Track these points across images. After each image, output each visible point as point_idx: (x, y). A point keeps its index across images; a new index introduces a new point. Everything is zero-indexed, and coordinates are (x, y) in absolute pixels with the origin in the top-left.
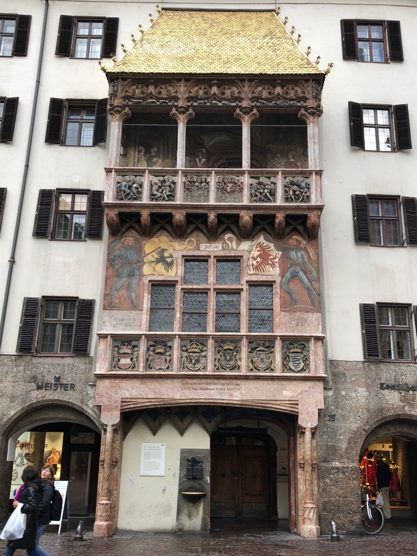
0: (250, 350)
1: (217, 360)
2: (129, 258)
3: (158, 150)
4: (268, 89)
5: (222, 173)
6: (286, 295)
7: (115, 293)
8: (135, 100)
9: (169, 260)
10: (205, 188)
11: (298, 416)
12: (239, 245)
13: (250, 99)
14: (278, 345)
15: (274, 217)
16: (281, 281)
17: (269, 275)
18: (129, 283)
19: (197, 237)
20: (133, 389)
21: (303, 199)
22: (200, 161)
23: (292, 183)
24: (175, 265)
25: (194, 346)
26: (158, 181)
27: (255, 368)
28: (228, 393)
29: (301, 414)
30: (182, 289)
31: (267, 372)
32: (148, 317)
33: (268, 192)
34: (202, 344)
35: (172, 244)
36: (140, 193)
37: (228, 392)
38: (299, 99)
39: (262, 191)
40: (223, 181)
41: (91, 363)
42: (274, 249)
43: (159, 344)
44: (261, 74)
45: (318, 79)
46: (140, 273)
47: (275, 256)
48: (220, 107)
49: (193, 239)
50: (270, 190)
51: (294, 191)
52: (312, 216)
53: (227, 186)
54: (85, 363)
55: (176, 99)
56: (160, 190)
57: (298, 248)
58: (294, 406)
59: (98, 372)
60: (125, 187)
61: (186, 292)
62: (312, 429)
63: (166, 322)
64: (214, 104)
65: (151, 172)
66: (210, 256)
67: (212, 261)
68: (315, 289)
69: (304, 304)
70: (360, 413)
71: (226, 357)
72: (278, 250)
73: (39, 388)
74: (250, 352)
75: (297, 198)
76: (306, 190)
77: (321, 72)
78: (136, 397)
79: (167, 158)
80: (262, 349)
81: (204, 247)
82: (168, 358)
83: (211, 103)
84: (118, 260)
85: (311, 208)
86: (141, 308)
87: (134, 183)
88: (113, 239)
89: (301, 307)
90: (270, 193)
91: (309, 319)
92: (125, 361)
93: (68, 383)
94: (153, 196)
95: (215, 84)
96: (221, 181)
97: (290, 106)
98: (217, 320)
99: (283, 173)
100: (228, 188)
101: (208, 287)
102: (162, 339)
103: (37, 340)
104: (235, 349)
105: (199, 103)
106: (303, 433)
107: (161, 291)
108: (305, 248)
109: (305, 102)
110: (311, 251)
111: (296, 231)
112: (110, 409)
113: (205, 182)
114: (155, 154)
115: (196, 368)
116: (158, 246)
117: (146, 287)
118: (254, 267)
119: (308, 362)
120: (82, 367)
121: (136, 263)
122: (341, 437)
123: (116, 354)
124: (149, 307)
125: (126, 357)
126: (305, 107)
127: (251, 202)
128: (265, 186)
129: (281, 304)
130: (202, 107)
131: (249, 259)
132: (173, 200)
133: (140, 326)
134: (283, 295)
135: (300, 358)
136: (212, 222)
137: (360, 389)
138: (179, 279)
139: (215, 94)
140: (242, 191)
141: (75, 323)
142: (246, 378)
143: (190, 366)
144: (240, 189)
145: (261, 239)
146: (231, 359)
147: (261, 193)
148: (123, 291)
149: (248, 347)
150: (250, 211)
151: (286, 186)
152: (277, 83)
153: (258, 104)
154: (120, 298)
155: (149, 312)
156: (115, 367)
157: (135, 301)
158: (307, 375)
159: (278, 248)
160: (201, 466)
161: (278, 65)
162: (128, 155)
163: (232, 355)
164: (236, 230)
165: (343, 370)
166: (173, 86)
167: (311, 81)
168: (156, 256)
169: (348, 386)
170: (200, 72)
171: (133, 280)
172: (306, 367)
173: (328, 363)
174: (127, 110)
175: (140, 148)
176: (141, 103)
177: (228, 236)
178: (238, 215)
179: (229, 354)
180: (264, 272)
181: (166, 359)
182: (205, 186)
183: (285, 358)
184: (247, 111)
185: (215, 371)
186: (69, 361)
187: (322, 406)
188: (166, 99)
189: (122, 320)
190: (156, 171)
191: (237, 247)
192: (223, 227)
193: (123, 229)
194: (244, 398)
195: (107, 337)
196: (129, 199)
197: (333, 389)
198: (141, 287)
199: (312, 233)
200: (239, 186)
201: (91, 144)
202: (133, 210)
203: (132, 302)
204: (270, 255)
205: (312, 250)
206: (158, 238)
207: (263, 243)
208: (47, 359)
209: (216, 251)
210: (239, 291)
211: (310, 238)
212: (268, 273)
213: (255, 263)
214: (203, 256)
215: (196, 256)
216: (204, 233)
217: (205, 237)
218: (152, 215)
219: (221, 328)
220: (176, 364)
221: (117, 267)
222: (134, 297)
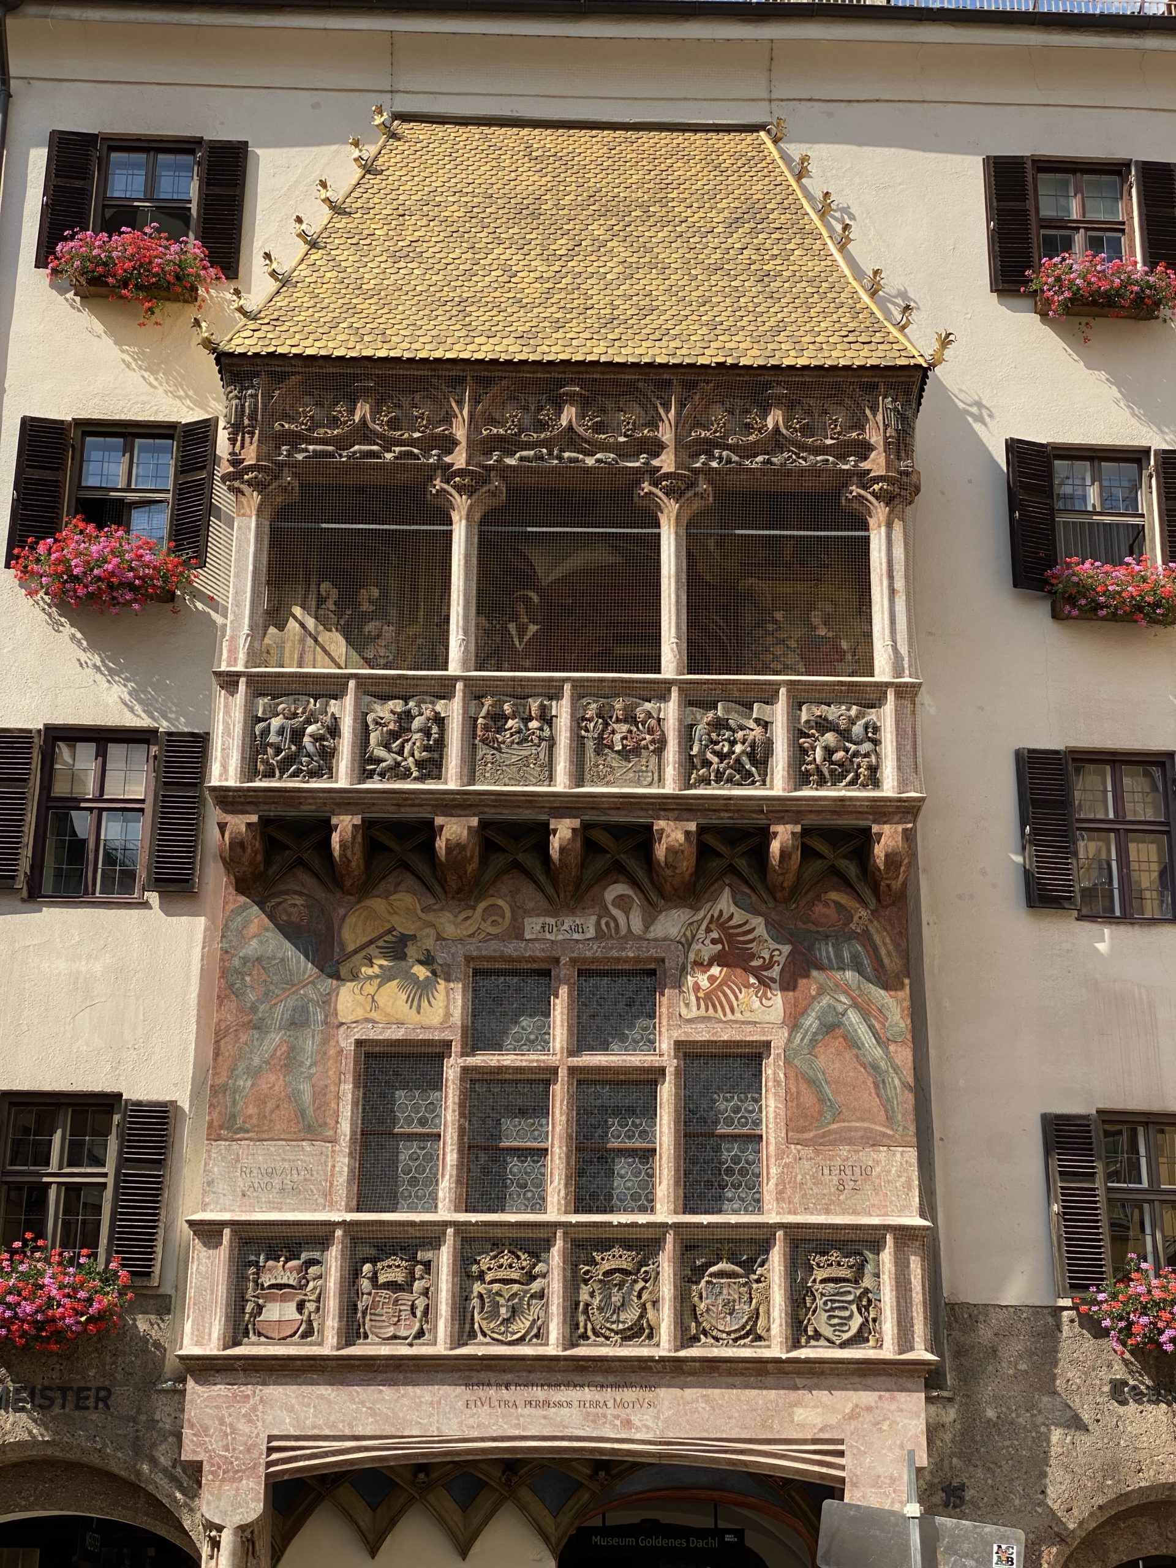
0: (685, 1273)
2: (293, 962)
4: (744, 412)
5: (597, 687)
6: (803, 1087)
7: (244, 1083)
8: (311, 448)
9: (422, 971)
10: (539, 737)
11: (842, 1491)
12: (652, 922)
14: (778, 1252)
15: (765, 834)
16: (790, 1040)
17: (749, 1023)
18: (292, 1048)
19: (513, 894)
20: (308, 1406)
22: (522, 630)
24: (441, 987)
28: (617, 1417)
29: (854, 1485)
30: (465, 1070)
31: (744, 1346)
32: (355, 1164)
33: (743, 752)
34: (532, 1254)
35: (430, 917)
36: (328, 755)
37: (616, 1412)
38: (843, 451)
39: (726, 750)
41: (165, 1317)
42: (766, 936)
43: (392, 1253)
44: (721, 365)
45: (906, 384)
46: (326, 1016)
47: (767, 957)
48: (588, 470)
49: (501, 903)
50: (753, 745)
52: (887, 832)
53: (613, 732)
55: (447, 443)
56: (395, 745)
57: (842, 934)
58: (829, 1459)
59: (190, 1348)
60: (281, 733)
63: (414, 1182)
64: (571, 460)
65: (363, 685)
66: (556, 960)
67: (562, 973)
68: (896, 1068)
69: (863, 1120)
72: (776, 940)
74: (690, 1281)
77: (912, 362)
78: (316, 1432)
79: (414, 620)
81: (538, 928)
82: (421, 1303)
83: (560, 458)
84: (255, 972)
85: (880, 808)
86: (330, 1133)
87: (309, 721)
88: (240, 902)
89: (850, 1129)
91: (878, 1170)
93: (89, 1385)
95: (572, 395)
97: (815, 471)
98: (579, 1173)
99: (793, 689)
100: (618, 737)
101: (550, 1062)
102: (403, 1240)
104: (639, 1270)
105: (521, 459)
107: (400, 1075)
108: (866, 931)
109: (863, 459)
110: (885, 944)
111: (834, 876)
112: (233, 1474)
114: (372, 608)
115: (514, 1333)
116: (388, 926)
117: (348, 1065)
118: (701, 994)
121: (312, 982)
124: (358, 1130)
125: (284, 1299)
126: (860, 475)
128: (735, 732)
129: (788, 1120)
130: (529, 471)
131: (684, 968)
133: (327, 1194)
134: (794, 1089)
136: (562, 851)
137: (1045, 1399)
138: (455, 1038)
139: (571, 428)
141: (110, 1181)
142: (673, 1368)
144: (653, 742)
145: (725, 904)
148: (272, 1078)
149: (681, 1264)
150: (685, 816)
152: (770, 397)
153: (713, 463)
154: (261, 1101)
155: (356, 1147)
156: (245, 1331)
157: (310, 1112)
158: (870, 1354)
159: (778, 932)
164: (640, 874)
165: (990, 1335)
167: (882, 388)
168: (380, 958)
169: (1004, 1388)
170: (523, 357)
171: (304, 1041)
173: (943, 1313)
174: (286, 478)
176: (331, 455)
177: (617, 889)
178: (647, 828)
179: (620, 1286)
180: (733, 1011)
181: (412, 1305)
182: (541, 729)
183: (801, 1298)
184: (675, 486)
185: (572, 1346)
187: (921, 1459)
188: (413, 443)
189: (270, 1175)
190: (380, 681)
191: (647, 927)
192: (601, 862)
193: (274, 871)
194: (671, 1434)
195: (221, 1231)
196: (295, 775)
197: (958, 1399)
198: (330, 1064)
199: (888, 886)
202: (307, 810)
203: (302, 1113)
204: (753, 956)
205: (888, 940)
206: (387, 898)
207: (731, 917)
209: (577, 941)
210: (652, 1077)
211: (879, 900)
212: (747, 1014)
213: (704, 983)
214: (533, 959)
215: (511, 960)
216: (536, 882)
217: (539, 896)
218: (368, 826)
219: (594, 1196)
220: (447, 1322)
221: (252, 996)
222: (307, 1097)
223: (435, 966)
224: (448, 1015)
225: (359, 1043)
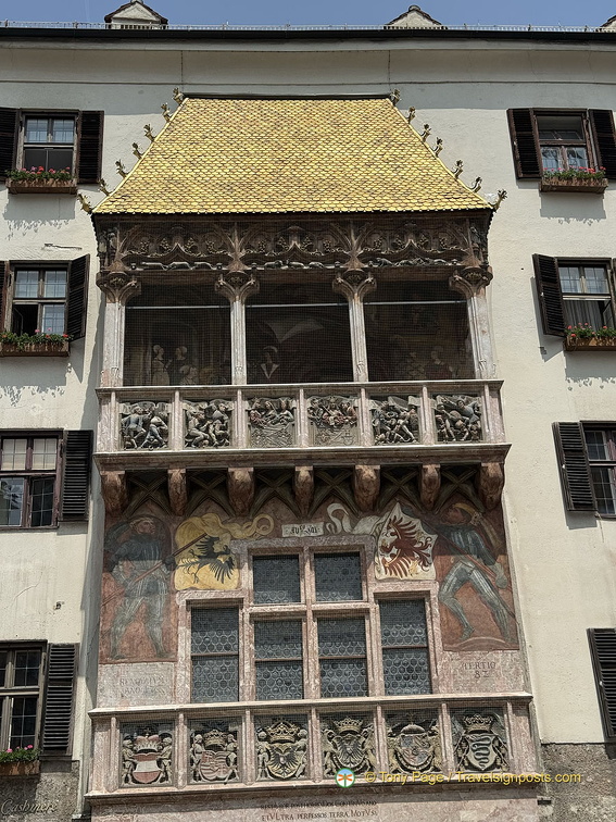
0: (390, 731)
1: (328, 754)
2: (147, 557)
3: (190, 351)
4: (392, 238)
5: (319, 390)
7: (121, 629)
8: (148, 264)
9: (223, 559)
10: (287, 420)
12: (356, 525)
13: (360, 257)
14: (444, 716)
15: (419, 469)
16: (441, 590)
17: (416, 581)
18: (149, 607)
19: (275, 512)
21: (470, 434)
22: (269, 368)
24: (235, 567)
25: (282, 728)
27: (402, 766)
30: (251, 615)
32: (188, 674)
33: (404, 424)
34: (297, 724)
35: (227, 527)
36: (164, 434)
37: (353, 818)
38: (449, 255)
39: (393, 423)
40: (321, 407)
41: (75, 774)
42: (422, 530)
43: (213, 726)
44: (377, 212)
45: (480, 219)
46: (168, 587)
47: (424, 542)
48: (306, 272)
49: (268, 517)
50: (409, 420)
51: (453, 422)
52: (489, 466)
54: (64, 776)
55: (227, 261)
56: (203, 428)
57: (466, 528)
59: (93, 792)
60: (137, 422)
61: (260, 621)
63: (223, 684)
64: (296, 266)
65: (183, 397)
66: (301, 549)
67: (305, 556)
68: (504, 605)
69: (487, 635)
71: (345, 747)
72: (428, 532)
74: (392, 736)
76: (475, 417)
77: (484, 206)
80: (415, 727)
81: (290, 530)
82: (232, 757)
83: (289, 265)
84: (125, 564)
85: (485, 452)
86: (173, 656)
87: (153, 416)
89: (480, 641)
90: (409, 426)
91: (498, 664)
92: (147, 767)
94: (190, 439)
95: (294, 231)
96: (316, 406)
97: (434, 268)
98: (322, 674)
99: (431, 388)
100: (331, 418)
101: (302, 607)
104: (361, 731)
105: (268, 266)
107: (210, 620)
108: (480, 525)
109: (460, 260)
110: (490, 532)
111: (459, 495)
113: (287, 409)
115: (288, 773)
116: (202, 533)
117: (182, 616)
118: (387, 565)
119: (503, 751)
120: (58, 782)
121: (159, 568)
124: (189, 654)
125: (149, 759)
126: (460, 269)
127: (375, 444)
128: (399, 413)
129: (443, 637)
130: (272, 273)
131: (376, 550)
132: (227, 445)
133: (173, 693)
134: (445, 619)
135: (488, 742)
136: (303, 484)
137: (604, 798)
138: (244, 596)
139: (295, 249)
140: (356, 424)
141: (41, 693)
142: (387, 791)
143: (274, 769)
144: (352, 419)
145: (397, 512)
146: (355, 752)
147: (392, 427)
148: (137, 625)
149: (388, 726)
150: (373, 461)
151: (436, 412)
152: (406, 228)
153: (376, 266)
155: (189, 665)
156: (127, 780)
157: (161, 644)
159: (428, 527)
161: (407, 194)
163: (356, 745)
164: (347, 497)
165: (568, 761)
166: (216, 236)
167: (468, 222)
168: (199, 552)
169: (581, 793)
170: (266, 211)
171: (156, 602)
172: (502, 761)
173: (540, 750)
174: (133, 281)
175: (155, 347)
176: (159, 267)
177: (336, 506)
178: (351, 469)
179: (350, 741)
180: (406, 574)
181: (227, 758)
182: (287, 415)
183: (461, 744)
184: (355, 278)
185: (325, 778)
188: (205, 260)
189: (138, 683)
190: (192, 392)
191: (353, 527)
192: (324, 491)
195: (110, 719)
196: (145, 446)
197: (553, 801)
198: (172, 615)
199: (491, 498)
200: (350, 414)
202: (154, 466)
203: (156, 645)
204: (415, 542)
205: (493, 530)
206: (201, 517)
207: (401, 520)
209: (313, 537)
210: (362, 615)
211: (486, 507)
212: (415, 575)
213: (388, 559)
214: (288, 549)
215: (275, 550)
216: (287, 504)
217: (290, 512)
218: (188, 475)
219: (331, 688)
220: (249, 766)
221: (124, 578)
222: (158, 636)
223: (231, 555)
225: (188, 602)
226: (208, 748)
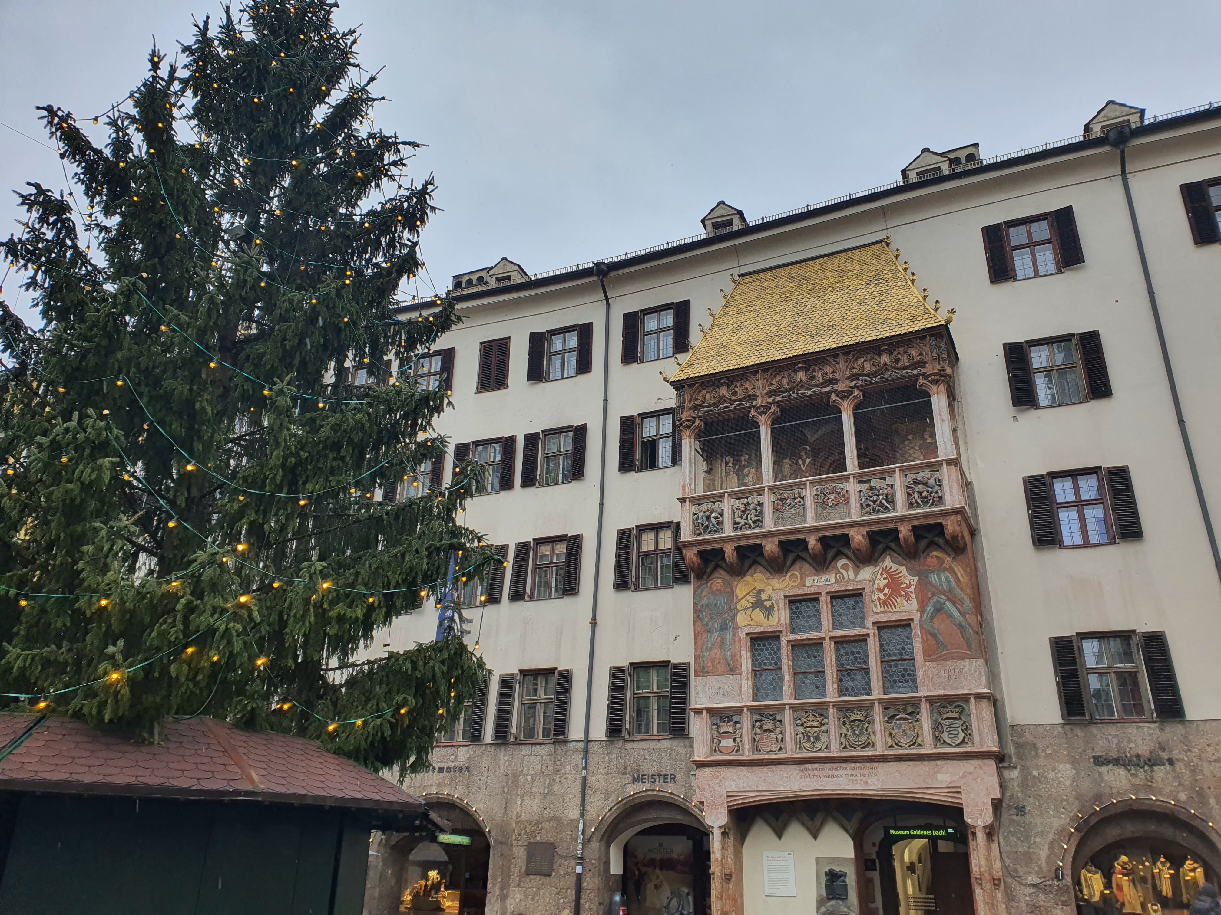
0: (886, 719)
1: (843, 735)
2: (719, 606)
3: (750, 457)
4: (872, 359)
5: (820, 481)
6: (929, 637)
7: (706, 654)
8: (705, 409)
9: (768, 604)
10: (799, 505)
11: (962, 809)
12: (858, 574)
13: (848, 378)
14: (924, 708)
15: (896, 531)
16: (921, 618)
17: (903, 612)
18: (723, 639)
19: (801, 568)
20: (740, 779)
21: (934, 501)
22: (804, 462)
23: (916, 482)
24: (776, 609)
25: (811, 718)
26: (740, 505)
27: (895, 743)
28: (862, 780)
29: (968, 806)
30: (788, 641)
31: (912, 749)
32: (750, 683)
33: (883, 499)
34: (821, 715)
35: (769, 582)
36: (720, 523)
37: (861, 778)
38: (915, 365)
39: (875, 499)
40: (822, 493)
41: (692, 746)
42: (907, 574)
43: (766, 716)
44: (858, 343)
45: (938, 333)
46: (733, 625)
47: (908, 583)
48: (809, 396)
49: (796, 573)
50: (886, 496)
51: (920, 493)
52: (949, 524)
53: (828, 498)
54: (685, 746)
55: (754, 397)
57: (940, 569)
58: (955, 795)
59: (697, 758)
60: (703, 518)
61: (796, 646)
62: (985, 827)
63: (774, 688)
64: (802, 394)
65: (731, 495)
66: (820, 593)
67: (823, 598)
68: (970, 625)
69: (957, 649)
70: (1065, 803)
71: (854, 731)
72: (911, 575)
73: (635, 780)
74: (888, 722)
75: (925, 501)
76: (937, 488)
77: (941, 323)
78: (744, 789)
80: (904, 716)
81: (812, 581)
82: (780, 736)
83: (797, 394)
84: (706, 610)
85: (945, 514)
87: (712, 512)
88: (699, 583)
90: (886, 500)
91: (966, 669)
92: (727, 743)
93: (667, 773)
94: (736, 525)
95: (800, 367)
96: (819, 493)
97: (903, 377)
98: (841, 680)
99: (902, 469)
100: (830, 500)
101: (822, 635)
102: (771, 712)
103: (628, 719)
104: (865, 719)
105: (783, 397)
106: (974, 834)
107: (764, 645)
108: (951, 567)
109: (923, 367)
111: (932, 544)
112: (715, 806)
113: (800, 497)
114: (746, 463)
115: (816, 748)
116: (754, 587)
117: (743, 643)
118: (881, 602)
119: (969, 731)
120: (682, 751)
121: (727, 612)
122: (1038, 840)
123: (715, 734)
124: (750, 669)
125: (728, 738)
126: (923, 374)
127: (863, 516)
128: (879, 491)
129: (924, 651)
130: (787, 400)
131: (873, 591)
132: (761, 526)
133: (740, 695)
135: (957, 726)
136: (813, 550)
137: (1061, 766)
138: (783, 629)
139: (801, 381)
140: (848, 502)
141: (669, 695)
142: (884, 759)
144: (845, 500)
146: (861, 733)
147: (874, 502)
149: (884, 715)
150: (861, 528)
151: (908, 487)
152: (880, 350)
153: (860, 383)
154: (713, 661)
155: (750, 676)
156: (715, 751)
157: (731, 663)
158: (969, 749)
159: (912, 572)
160: (844, 881)
161: (882, 324)
162: (714, 470)
163: (863, 728)
164: (850, 555)
165: (1032, 738)
166: (748, 382)
167: (928, 337)
168: (752, 600)
169: (1041, 761)
170: (780, 357)
171: (727, 635)
172: (968, 738)
173: (1008, 730)
174: (697, 422)
175: (727, 458)
176: (712, 410)
177: (842, 562)
178: (846, 535)
179: (858, 726)
180: (895, 608)
181: (776, 737)
182: (799, 502)
183: (937, 727)
184: (845, 395)
185: (841, 752)
186: (665, 744)
187: (998, 795)
188: (741, 400)
189: (719, 689)
190: (736, 493)
191: (856, 576)
192: (832, 553)
193: (709, 570)
194: (884, 787)
195: (702, 712)
196: (709, 533)
197: (1019, 767)
199: (957, 546)
200: (844, 496)
201: (670, 464)
202: (715, 546)
203: (728, 664)
204: (902, 583)
206: (752, 576)
207: (891, 568)
208: (641, 742)
209: (828, 585)
210: (863, 639)
211: (955, 553)
212: (902, 608)
213: (882, 597)
214: (811, 594)
215: (802, 595)
216: (809, 563)
217: (810, 568)
218: (737, 549)
219: (847, 690)
220: (790, 744)
221: (706, 620)
222: (729, 658)
223: (773, 602)
224: (779, 620)
226: (766, 730)
